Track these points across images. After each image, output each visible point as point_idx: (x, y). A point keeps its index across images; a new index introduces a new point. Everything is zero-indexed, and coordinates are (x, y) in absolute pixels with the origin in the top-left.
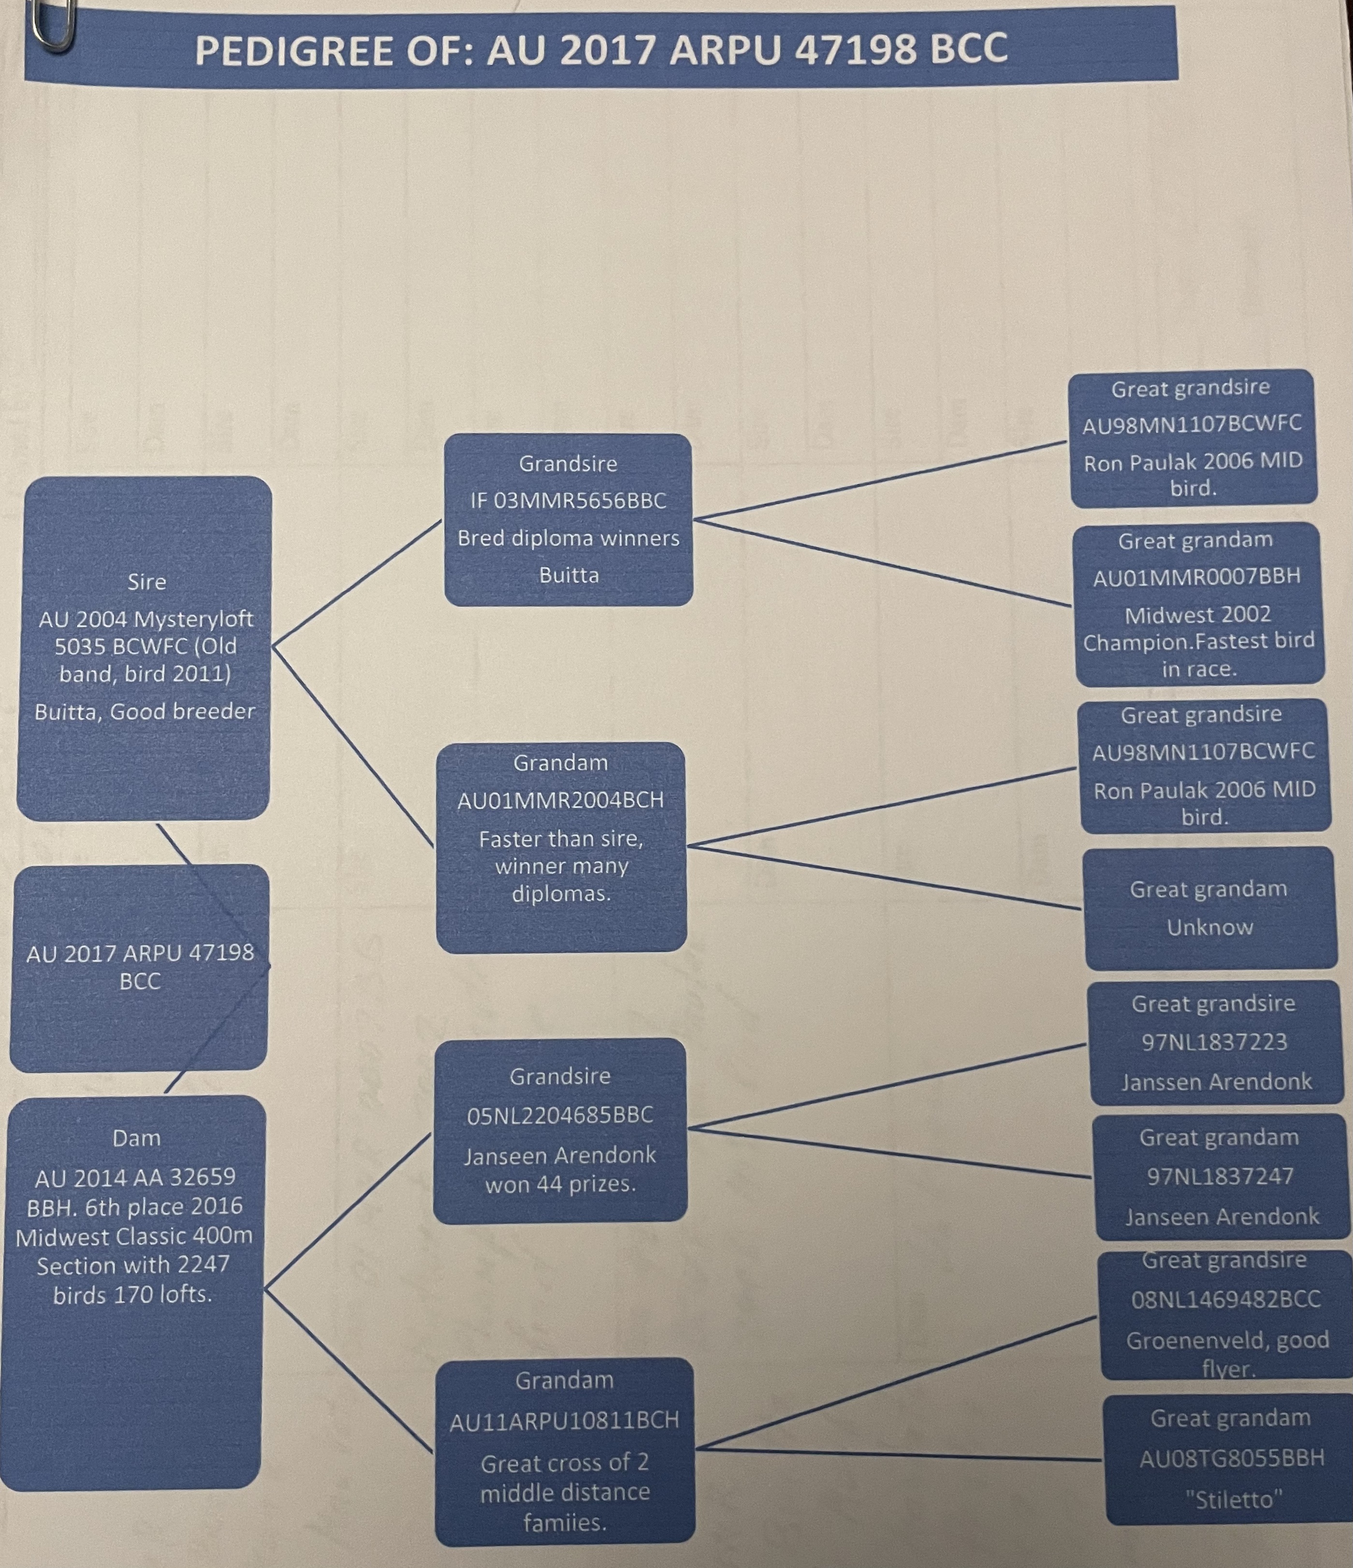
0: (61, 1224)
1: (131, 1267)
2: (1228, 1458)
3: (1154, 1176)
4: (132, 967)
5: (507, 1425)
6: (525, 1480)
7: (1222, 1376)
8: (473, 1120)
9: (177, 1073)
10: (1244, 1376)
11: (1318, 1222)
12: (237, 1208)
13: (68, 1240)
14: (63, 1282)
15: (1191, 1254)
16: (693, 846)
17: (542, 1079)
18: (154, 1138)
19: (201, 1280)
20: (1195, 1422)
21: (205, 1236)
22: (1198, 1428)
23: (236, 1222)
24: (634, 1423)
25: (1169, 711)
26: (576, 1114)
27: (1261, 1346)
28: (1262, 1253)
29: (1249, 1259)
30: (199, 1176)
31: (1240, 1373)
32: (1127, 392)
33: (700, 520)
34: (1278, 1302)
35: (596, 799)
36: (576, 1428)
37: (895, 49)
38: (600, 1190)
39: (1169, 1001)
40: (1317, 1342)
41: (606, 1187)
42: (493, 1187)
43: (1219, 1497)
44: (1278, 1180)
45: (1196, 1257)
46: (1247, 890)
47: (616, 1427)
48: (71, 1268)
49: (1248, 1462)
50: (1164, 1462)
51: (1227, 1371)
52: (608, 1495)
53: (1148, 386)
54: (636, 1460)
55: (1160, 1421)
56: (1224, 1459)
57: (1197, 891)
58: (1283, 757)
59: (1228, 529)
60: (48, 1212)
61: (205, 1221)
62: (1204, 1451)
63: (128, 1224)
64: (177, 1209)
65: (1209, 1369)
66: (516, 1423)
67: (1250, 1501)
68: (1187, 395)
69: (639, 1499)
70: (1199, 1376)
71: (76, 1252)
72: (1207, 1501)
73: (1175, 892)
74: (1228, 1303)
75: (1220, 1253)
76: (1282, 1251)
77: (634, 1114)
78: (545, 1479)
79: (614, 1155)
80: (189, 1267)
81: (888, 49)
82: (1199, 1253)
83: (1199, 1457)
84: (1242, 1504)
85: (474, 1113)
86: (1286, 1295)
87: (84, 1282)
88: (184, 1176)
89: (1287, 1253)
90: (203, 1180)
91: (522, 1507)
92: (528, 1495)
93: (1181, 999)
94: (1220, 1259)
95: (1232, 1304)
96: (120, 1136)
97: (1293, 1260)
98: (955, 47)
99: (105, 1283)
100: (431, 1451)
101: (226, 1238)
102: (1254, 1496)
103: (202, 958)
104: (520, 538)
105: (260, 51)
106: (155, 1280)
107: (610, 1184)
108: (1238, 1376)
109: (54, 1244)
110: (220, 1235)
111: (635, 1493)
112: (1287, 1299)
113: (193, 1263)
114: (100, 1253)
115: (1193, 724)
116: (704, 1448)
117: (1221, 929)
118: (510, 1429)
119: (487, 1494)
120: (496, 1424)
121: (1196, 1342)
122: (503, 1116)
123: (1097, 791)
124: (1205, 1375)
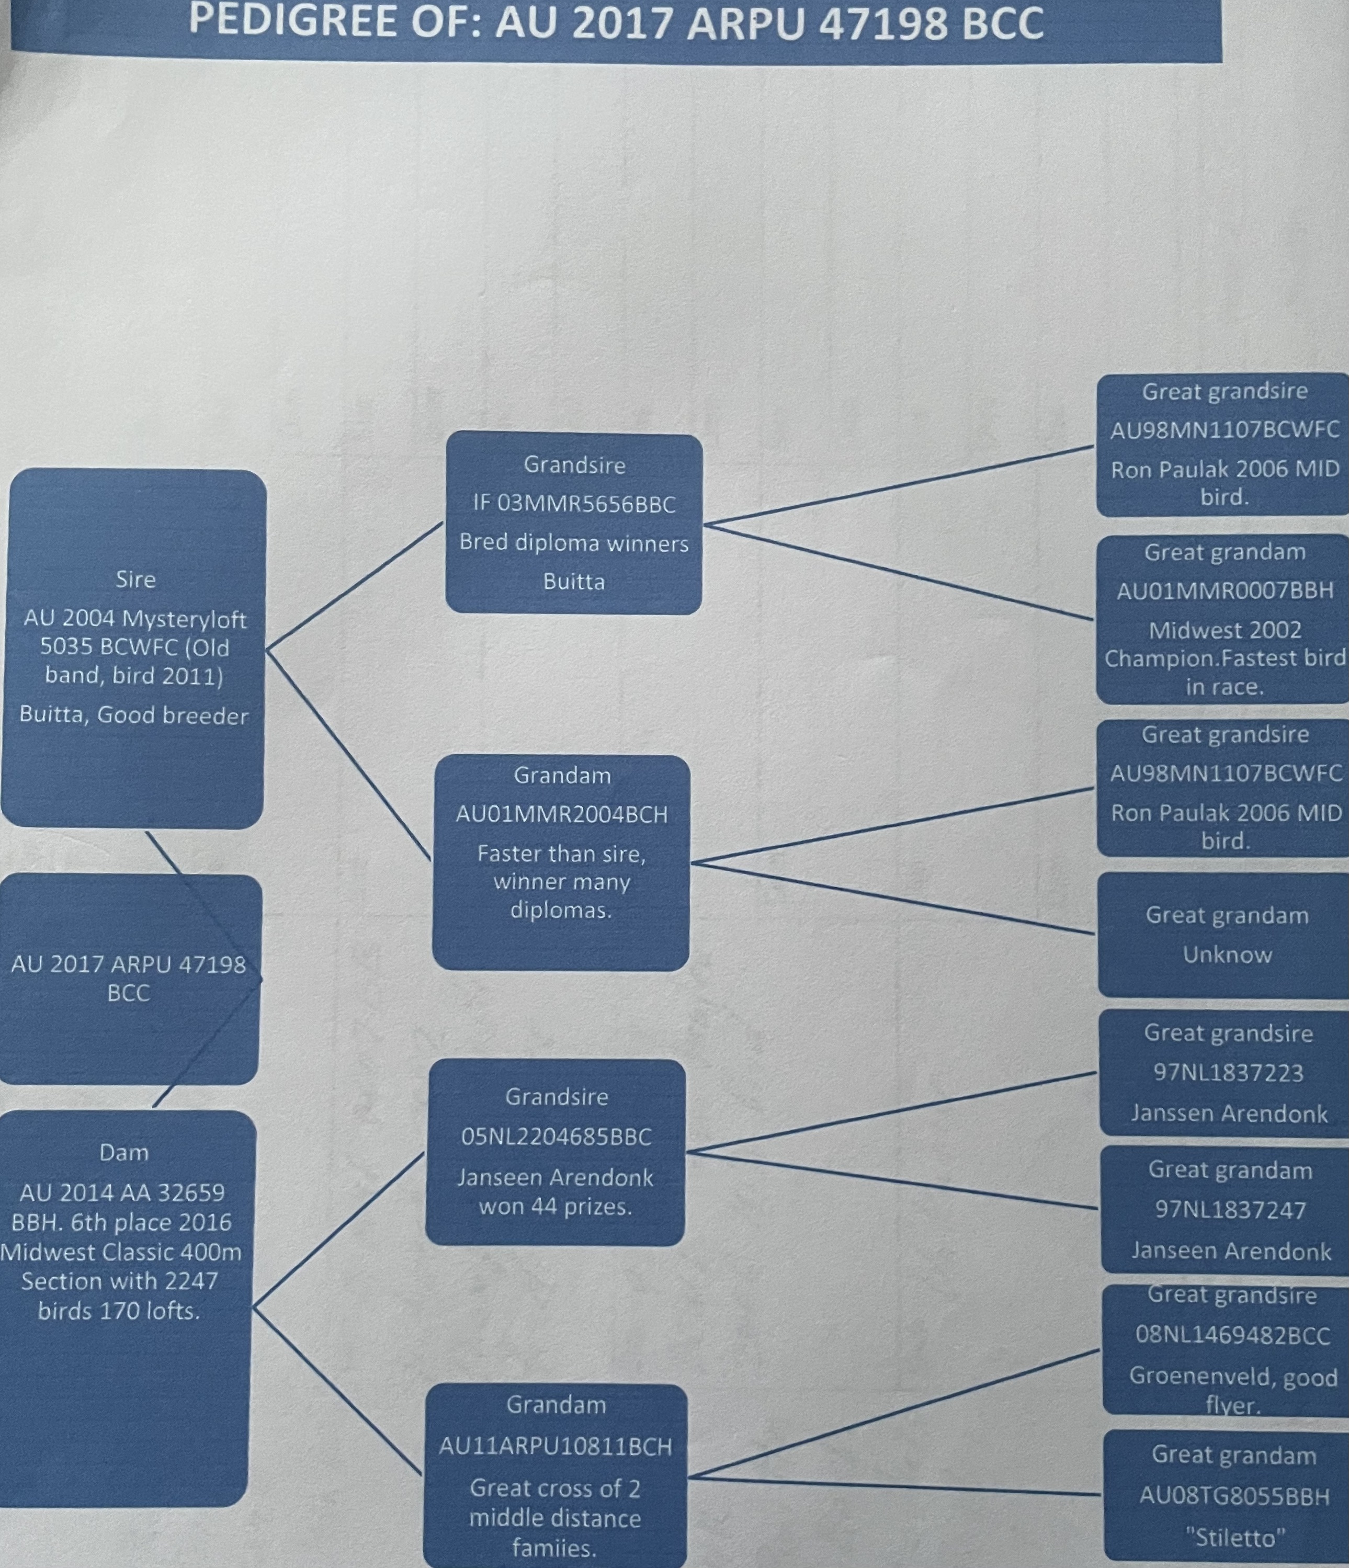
0: (48, 1239)
1: (118, 1283)
2: (1230, 1496)
3: (1162, 1207)
4: (120, 978)
5: (497, 1449)
6: (515, 1504)
7: (1226, 1412)
8: (468, 1140)
9: (166, 1087)
10: (1249, 1413)
11: (1330, 1259)
12: (225, 1225)
13: (53, 1255)
14: (51, 1298)
15: (1198, 1288)
16: (697, 863)
17: (538, 1099)
18: (143, 1152)
19: (190, 1297)
20: (1198, 1459)
21: (193, 1253)
22: (1200, 1465)
23: (225, 1240)
24: (626, 1449)
25: (1192, 729)
26: (572, 1136)
27: (1267, 1383)
28: (1271, 1288)
29: (1257, 1295)
30: (187, 1193)
31: (1245, 1410)
32: (1159, 394)
33: (710, 525)
34: (1286, 1339)
35: (599, 814)
36: (567, 1453)
37: (925, 23)
38: (596, 1213)
39: (1183, 1030)
40: (1324, 1380)
41: (602, 1210)
42: (487, 1208)
43: (1220, 1535)
44: (1289, 1214)
45: (1203, 1291)
46: (1269, 917)
47: (608, 1453)
48: (56, 1283)
49: (1250, 1500)
50: (1164, 1497)
51: (1232, 1407)
52: (599, 1521)
53: (1180, 389)
54: (627, 1488)
55: (1164, 1456)
56: (1226, 1497)
57: (1215, 917)
58: (1309, 779)
59: (1260, 540)
60: (33, 1226)
61: (194, 1238)
62: (1205, 1488)
63: (116, 1240)
64: (164, 1224)
65: (1213, 1405)
66: (507, 1446)
67: (1252, 1539)
68: (1221, 399)
69: (630, 1527)
70: (1202, 1411)
71: (61, 1267)
72: (1207, 1538)
73: (1192, 918)
74: (1234, 1338)
75: (1227, 1288)
76: (1291, 1288)
77: (633, 1137)
78: (534, 1504)
79: (610, 1178)
80: (177, 1284)
81: (917, 24)
82: (1206, 1287)
83: (1200, 1494)
84: (1243, 1541)
85: (469, 1132)
86: (1294, 1332)
87: (68, 1298)
88: (173, 1192)
89: (1296, 1289)
90: (191, 1196)
91: (513, 1532)
92: (517, 1519)
93: (1195, 1028)
94: (1227, 1293)
95: (1238, 1339)
96: (107, 1151)
97: (1303, 1296)
98: (988, 21)
99: (92, 1299)
100: (419, 1473)
101: (214, 1253)
102: (1256, 1535)
103: (192, 971)
104: (524, 542)
105: (257, 18)
106: (142, 1296)
107: (606, 1207)
108: (1242, 1413)
109: (39, 1258)
110: (208, 1252)
111: (625, 1521)
112: (1294, 1336)
113: (180, 1280)
114: (85, 1268)
115: (1216, 744)
116: (697, 1477)
117: (1240, 957)
118: (501, 1452)
119: (478, 1518)
120: (486, 1447)
121: (1201, 1378)
122: (499, 1137)
123: (1115, 812)
124: (1209, 1411)
